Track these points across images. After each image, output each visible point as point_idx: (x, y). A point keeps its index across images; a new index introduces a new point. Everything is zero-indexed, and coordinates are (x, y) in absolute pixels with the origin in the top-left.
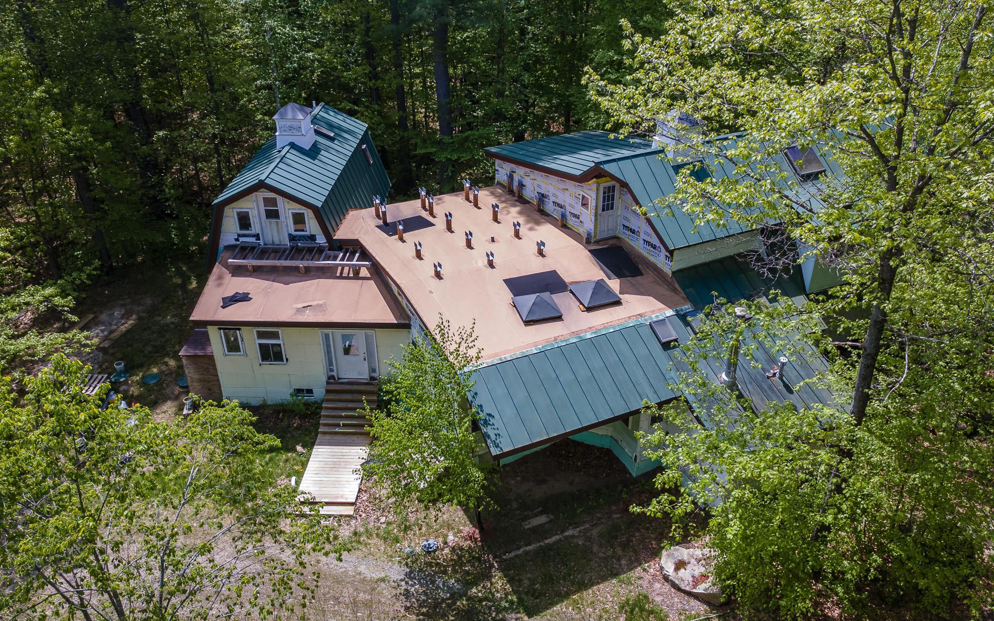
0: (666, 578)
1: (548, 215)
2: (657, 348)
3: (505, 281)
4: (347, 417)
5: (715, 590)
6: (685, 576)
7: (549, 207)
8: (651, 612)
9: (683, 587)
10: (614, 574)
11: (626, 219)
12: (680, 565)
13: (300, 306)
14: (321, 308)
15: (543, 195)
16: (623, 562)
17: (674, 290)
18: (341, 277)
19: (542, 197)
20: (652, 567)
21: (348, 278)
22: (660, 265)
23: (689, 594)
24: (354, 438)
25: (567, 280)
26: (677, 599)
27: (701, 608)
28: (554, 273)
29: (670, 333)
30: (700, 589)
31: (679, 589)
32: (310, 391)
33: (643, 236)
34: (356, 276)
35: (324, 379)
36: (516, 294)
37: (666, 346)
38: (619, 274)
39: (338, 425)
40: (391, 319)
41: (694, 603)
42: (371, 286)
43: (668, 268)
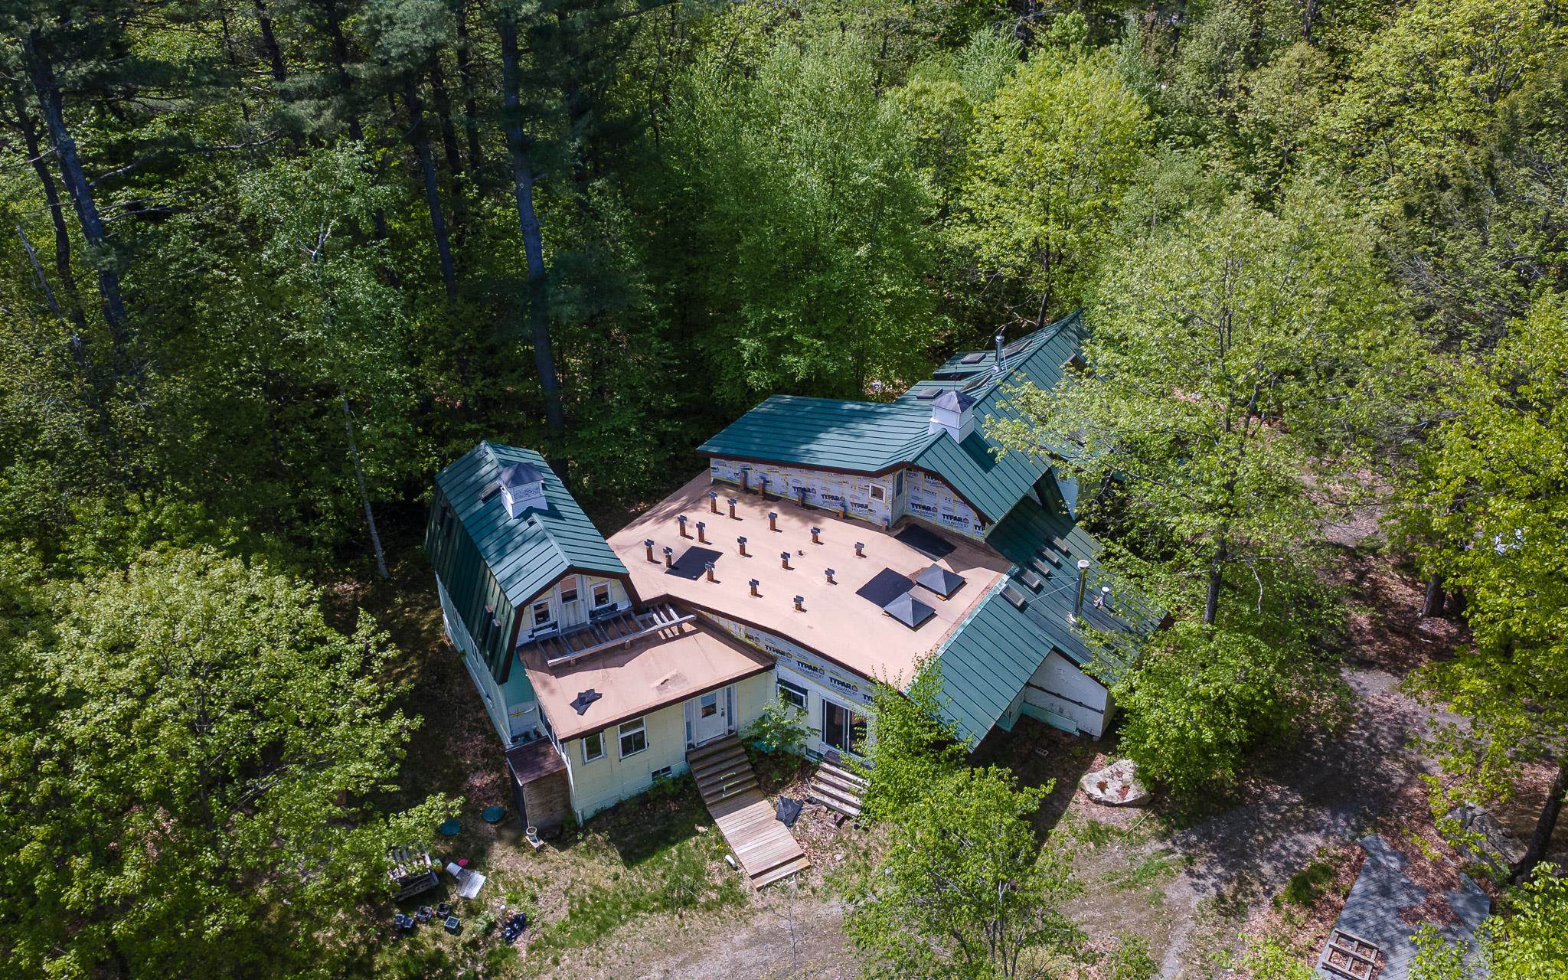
0: (1098, 802)
1: (814, 508)
2: (1015, 613)
3: (859, 592)
4: (726, 780)
5: (1144, 792)
6: (1111, 793)
7: (816, 500)
8: (1107, 831)
9: (1116, 802)
10: (1059, 816)
11: (917, 498)
12: (1102, 786)
13: (658, 683)
14: (677, 678)
15: (804, 490)
16: (1056, 804)
17: (991, 554)
18: (668, 640)
19: (804, 491)
20: (1081, 798)
21: (675, 638)
22: (969, 535)
23: (1121, 805)
24: (744, 797)
25: (906, 574)
26: (1116, 813)
27: (1136, 813)
28: (887, 572)
29: (1020, 596)
30: (1130, 796)
31: (1113, 805)
32: (668, 769)
33: (941, 511)
34: (683, 634)
35: (684, 750)
36: (882, 604)
37: (1022, 608)
38: (941, 555)
39: (722, 791)
40: (752, 665)
41: (1129, 810)
42: (705, 640)
43: (980, 536)
